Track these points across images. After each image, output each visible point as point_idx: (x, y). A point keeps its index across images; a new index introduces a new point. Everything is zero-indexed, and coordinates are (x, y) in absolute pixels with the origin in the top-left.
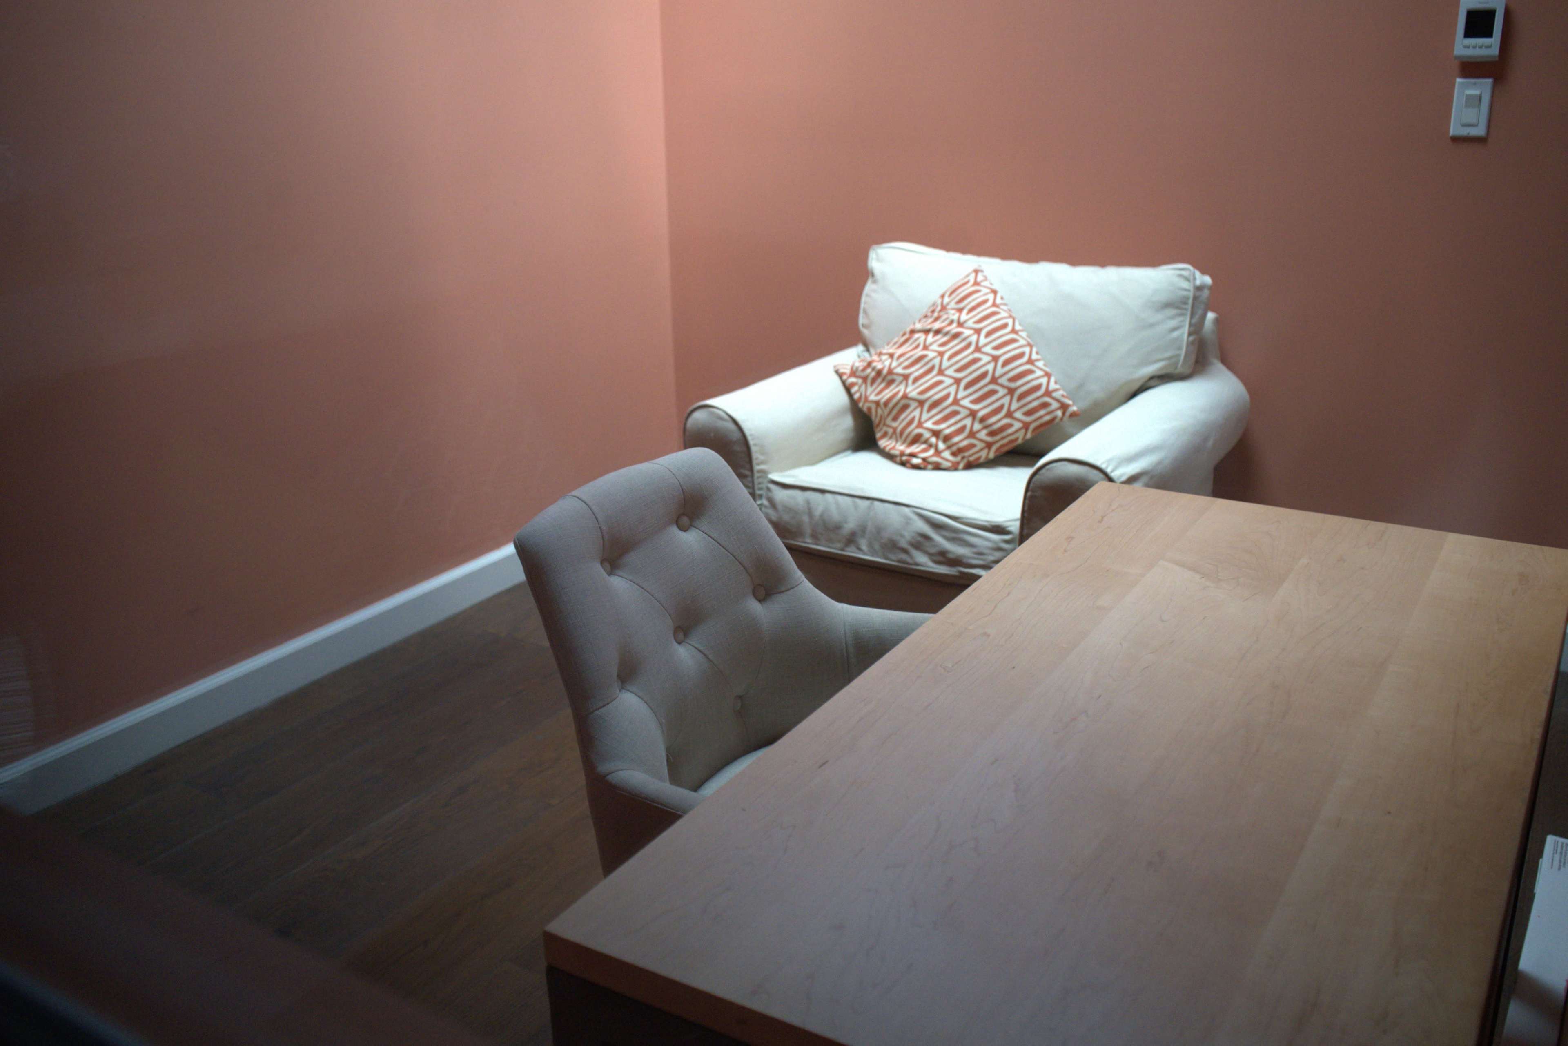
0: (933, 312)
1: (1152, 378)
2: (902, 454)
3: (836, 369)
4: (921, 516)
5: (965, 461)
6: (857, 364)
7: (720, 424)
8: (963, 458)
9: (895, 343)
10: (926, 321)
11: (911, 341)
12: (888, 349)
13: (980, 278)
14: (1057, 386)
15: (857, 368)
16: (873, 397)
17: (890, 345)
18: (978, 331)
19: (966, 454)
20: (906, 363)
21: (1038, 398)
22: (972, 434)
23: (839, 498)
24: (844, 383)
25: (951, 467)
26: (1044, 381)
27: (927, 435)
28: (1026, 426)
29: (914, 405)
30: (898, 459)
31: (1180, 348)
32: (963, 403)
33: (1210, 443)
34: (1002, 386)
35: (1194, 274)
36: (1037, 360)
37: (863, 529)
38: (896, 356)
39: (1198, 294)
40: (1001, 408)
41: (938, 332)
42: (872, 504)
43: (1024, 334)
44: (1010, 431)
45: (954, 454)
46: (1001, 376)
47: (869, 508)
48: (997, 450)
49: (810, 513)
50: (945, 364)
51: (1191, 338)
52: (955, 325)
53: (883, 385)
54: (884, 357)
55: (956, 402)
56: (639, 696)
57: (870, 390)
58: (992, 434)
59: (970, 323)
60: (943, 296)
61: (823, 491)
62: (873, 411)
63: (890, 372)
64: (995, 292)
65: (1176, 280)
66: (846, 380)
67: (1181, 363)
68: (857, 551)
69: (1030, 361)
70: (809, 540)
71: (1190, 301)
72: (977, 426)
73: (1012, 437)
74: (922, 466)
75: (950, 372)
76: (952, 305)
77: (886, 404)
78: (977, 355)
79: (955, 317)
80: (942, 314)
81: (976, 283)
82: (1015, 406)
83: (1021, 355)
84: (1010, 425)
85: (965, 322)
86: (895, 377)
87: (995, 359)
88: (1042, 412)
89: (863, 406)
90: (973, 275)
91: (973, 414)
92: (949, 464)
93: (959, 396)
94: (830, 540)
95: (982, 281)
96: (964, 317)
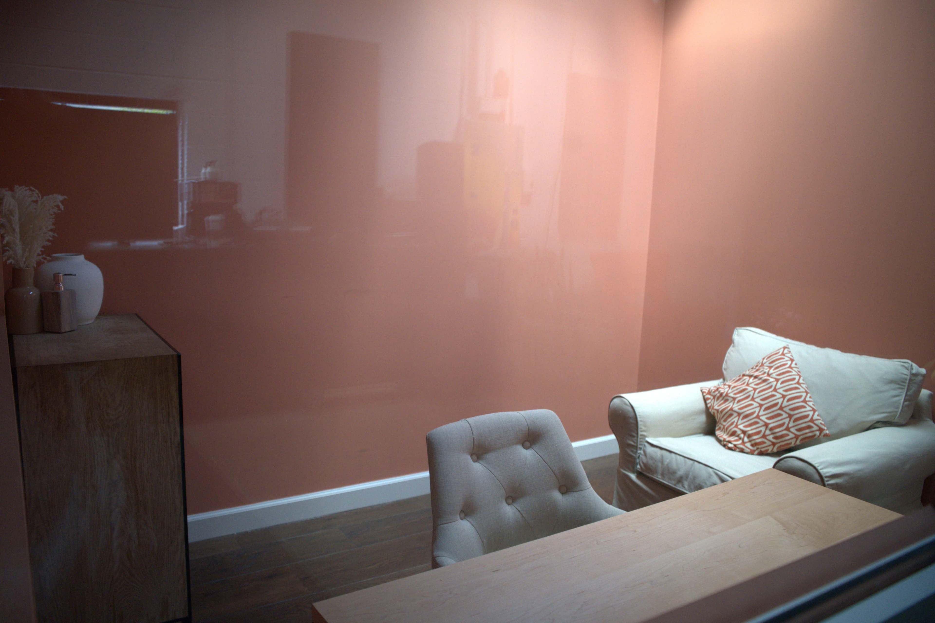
0: (757, 366)
1: (878, 422)
2: (724, 440)
3: (702, 389)
4: (717, 475)
5: (759, 450)
6: (712, 388)
7: (625, 407)
8: (758, 449)
9: (734, 380)
10: (752, 371)
11: (741, 380)
12: (729, 383)
13: (786, 351)
14: (819, 418)
15: (712, 390)
16: (716, 407)
17: (731, 381)
18: (777, 380)
19: (760, 446)
20: (736, 392)
21: (806, 422)
22: (764, 436)
23: (678, 457)
24: (704, 397)
25: (750, 452)
26: (811, 413)
27: (739, 432)
28: (797, 437)
29: (735, 414)
30: (722, 443)
31: (898, 408)
32: (761, 418)
33: (908, 466)
34: (786, 412)
35: (912, 365)
36: (809, 401)
37: (686, 476)
38: (732, 387)
39: (913, 378)
40: (783, 424)
41: (756, 377)
42: (694, 463)
43: (804, 386)
44: (787, 438)
45: (752, 445)
46: (786, 407)
47: (692, 465)
48: (778, 448)
49: (662, 462)
50: (756, 395)
51: (906, 403)
52: (766, 375)
53: (722, 401)
54: (726, 387)
55: (758, 417)
56: (472, 524)
57: (716, 403)
58: (776, 438)
59: (774, 375)
60: (764, 359)
61: (670, 452)
62: (716, 414)
63: (727, 395)
64: (792, 360)
65: (900, 368)
66: (705, 396)
67: (897, 416)
68: (682, 487)
69: (805, 401)
70: (660, 477)
71: (907, 382)
72: (768, 432)
73: (788, 442)
74: (733, 449)
75: (758, 400)
76: (767, 364)
77: (722, 411)
78: (774, 393)
79: (767, 371)
80: (761, 368)
81: (783, 354)
82: (791, 424)
83: (800, 397)
84: (788, 435)
85: (772, 374)
86: (729, 398)
87: (784, 397)
88: (807, 431)
89: (711, 411)
90: (783, 349)
91: (766, 425)
92: (749, 451)
93: (760, 414)
94: (670, 479)
95: (786, 353)
96: (771, 371)
